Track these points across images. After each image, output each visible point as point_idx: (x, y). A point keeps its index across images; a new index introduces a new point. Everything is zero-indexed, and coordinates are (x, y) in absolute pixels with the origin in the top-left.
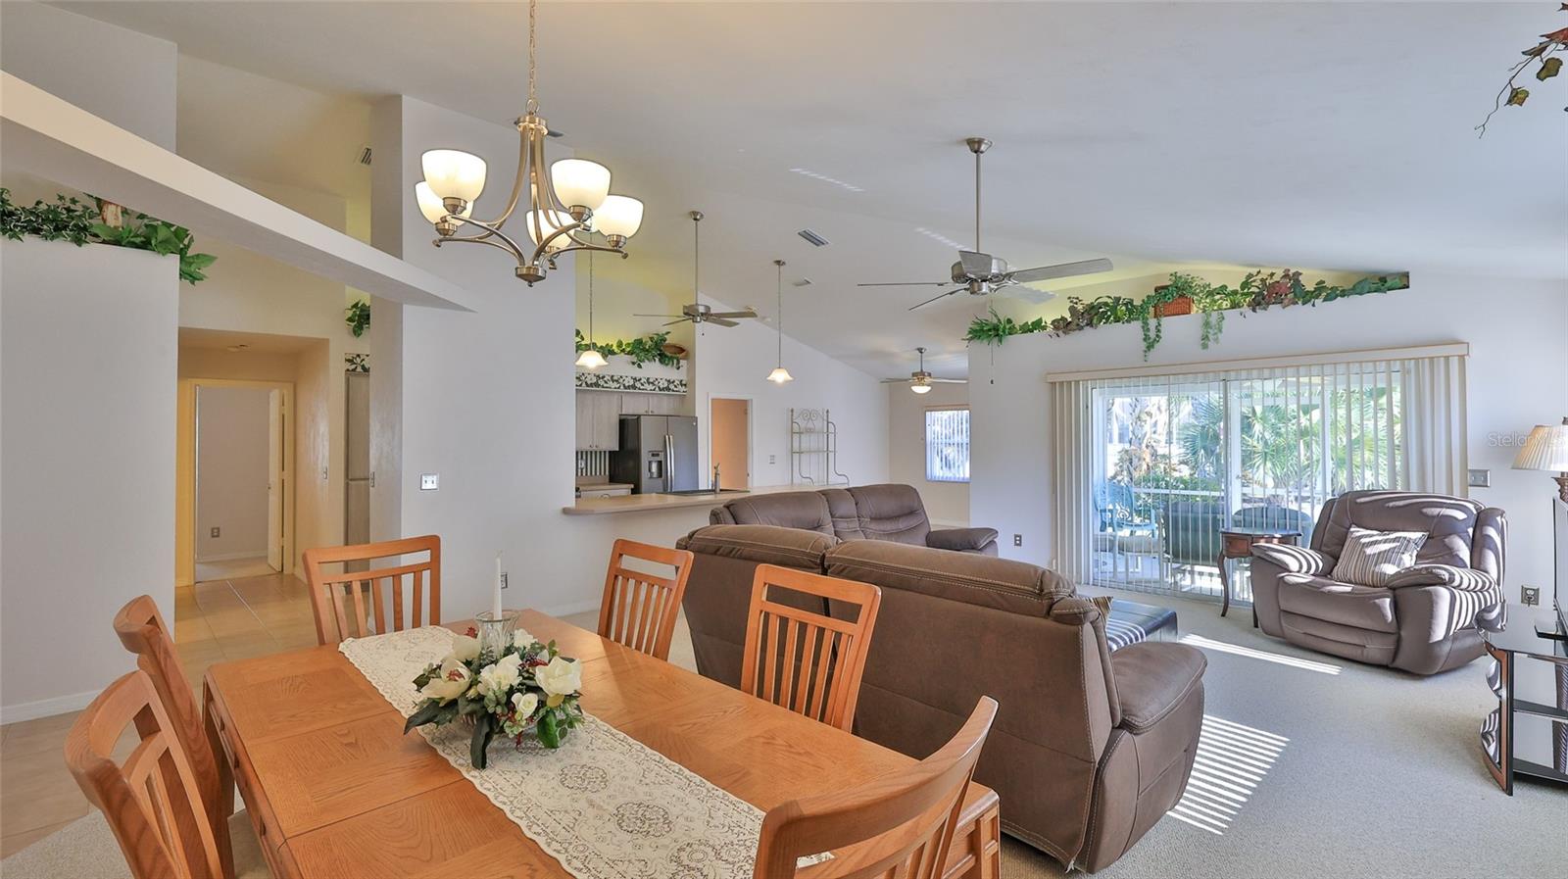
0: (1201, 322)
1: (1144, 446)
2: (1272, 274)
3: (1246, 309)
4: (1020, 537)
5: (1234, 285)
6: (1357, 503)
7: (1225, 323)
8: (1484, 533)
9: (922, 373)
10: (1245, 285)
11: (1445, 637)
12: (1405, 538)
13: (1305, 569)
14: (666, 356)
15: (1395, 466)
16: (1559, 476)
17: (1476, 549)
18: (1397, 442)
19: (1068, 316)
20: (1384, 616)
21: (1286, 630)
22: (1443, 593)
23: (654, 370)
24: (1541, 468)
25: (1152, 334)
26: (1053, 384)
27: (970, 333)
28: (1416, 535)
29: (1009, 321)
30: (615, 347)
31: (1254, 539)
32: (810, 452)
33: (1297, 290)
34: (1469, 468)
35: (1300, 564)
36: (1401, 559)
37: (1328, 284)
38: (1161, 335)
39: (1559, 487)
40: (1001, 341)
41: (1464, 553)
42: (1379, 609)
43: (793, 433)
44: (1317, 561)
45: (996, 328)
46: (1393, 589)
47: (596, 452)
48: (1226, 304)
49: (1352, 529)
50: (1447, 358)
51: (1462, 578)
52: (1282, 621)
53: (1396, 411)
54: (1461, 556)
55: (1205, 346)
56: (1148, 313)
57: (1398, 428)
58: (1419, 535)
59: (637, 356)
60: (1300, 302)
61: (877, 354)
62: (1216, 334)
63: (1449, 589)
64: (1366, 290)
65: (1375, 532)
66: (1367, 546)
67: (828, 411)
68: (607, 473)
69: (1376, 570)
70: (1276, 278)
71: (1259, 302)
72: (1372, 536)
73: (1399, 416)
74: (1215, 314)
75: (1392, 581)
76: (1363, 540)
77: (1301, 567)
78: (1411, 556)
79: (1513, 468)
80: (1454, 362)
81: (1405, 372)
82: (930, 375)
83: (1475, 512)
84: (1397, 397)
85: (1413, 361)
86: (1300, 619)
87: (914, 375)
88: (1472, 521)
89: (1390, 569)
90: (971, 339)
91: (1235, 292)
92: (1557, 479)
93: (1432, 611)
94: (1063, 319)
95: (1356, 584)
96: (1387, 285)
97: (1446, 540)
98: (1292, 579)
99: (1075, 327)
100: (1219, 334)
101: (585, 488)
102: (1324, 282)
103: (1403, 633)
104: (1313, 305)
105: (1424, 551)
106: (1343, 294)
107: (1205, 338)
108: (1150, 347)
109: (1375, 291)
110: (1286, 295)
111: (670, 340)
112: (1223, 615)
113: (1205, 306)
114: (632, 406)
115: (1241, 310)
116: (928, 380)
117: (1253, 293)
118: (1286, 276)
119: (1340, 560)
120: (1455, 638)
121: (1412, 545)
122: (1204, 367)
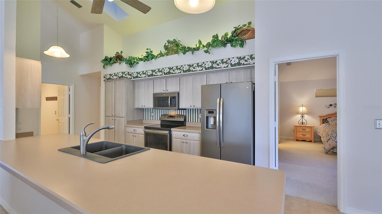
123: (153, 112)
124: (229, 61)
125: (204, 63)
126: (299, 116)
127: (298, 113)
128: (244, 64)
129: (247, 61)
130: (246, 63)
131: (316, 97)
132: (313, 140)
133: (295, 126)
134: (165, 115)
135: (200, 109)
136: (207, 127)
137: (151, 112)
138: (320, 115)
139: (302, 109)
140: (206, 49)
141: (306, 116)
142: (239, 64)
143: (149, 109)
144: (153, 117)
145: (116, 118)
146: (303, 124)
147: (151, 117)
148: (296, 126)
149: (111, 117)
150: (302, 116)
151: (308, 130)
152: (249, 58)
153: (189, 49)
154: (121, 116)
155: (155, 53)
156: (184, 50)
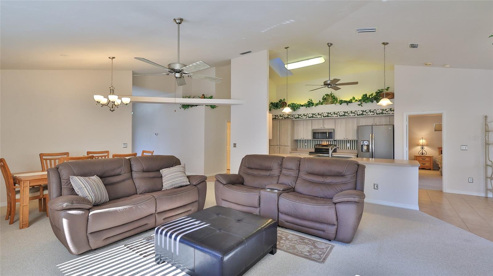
30: (352, 100)
43: (486, 132)
123: (306, 142)
124: (375, 111)
125: (356, 111)
126: (419, 148)
127: (418, 145)
128: (385, 114)
129: (388, 112)
130: (387, 113)
131: (435, 131)
132: (432, 168)
133: (415, 156)
134: (319, 145)
135: (357, 141)
136: (362, 151)
137: (305, 142)
138: (439, 147)
139: (422, 142)
140: (359, 103)
141: (426, 148)
142: (382, 113)
143: (307, 140)
144: (306, 146)
145: (280, 147)
146: (422, 154)
147: (305, 146)
148: (417, 156)
149: (277, 146)
150: (422, 148)
151: (427, 159)
152: (389, 110)
153: (345, 102)
154: (286, 145)
155: (315, 102)
156: (341, 102)
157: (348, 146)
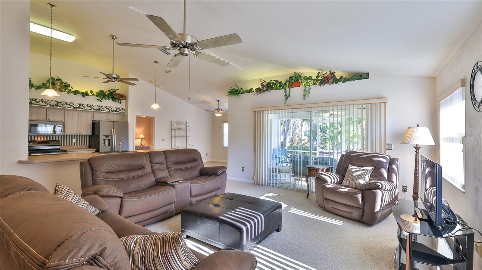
0: (303, 90)
1: (296, 136)
2: (326, 73)
3: (318, 85)
4: (244, 168)
5: (314, 77)
6: (351, 156)
7: (311, 90)
8: (392, 167)
9: (219, 109)
10: (317, 77)
11: (380, 210)
12: (366, 169)
13: (333, 182)
14: (115, 98)
15: (363, 143)
16: (416, 146)
17: (390, 174)
18: (364, 136)
19: (260, 87)
20: (359, 201)
21: (325, 205)
22: (379, 192)
23: (108, 103)
24: (410, 143)
25: (287, 94)
26: (255, 112)
27: (228, 93)
28: (370, 168)
29: (242, 89)
30: (89, 93)
31: (318, 169)
32: (179, 137)
33: (334, 79)
34: (387, 143)
35: (331, 180)
36: (365, 177)
37: (344, 77)
38: (290, 94)
39: (415, 150)
40: (238, 96)
41: (386, 175)
42: (357, 199)
43: (172, 130)
44: (337, 178)
45: (236, 91)
46: (362, 191)
47: (80, 136)
48: (311, 83)
49: (349, 166)
50: (380, 103)
51: (385, 186)
52: (324, 202)
53: (364, 127)
54: (385, 176)
55: (304, 99)
56: (286, 86)
57: (365, 132)
58: (371, 168)
59: (100, 96)
60: (335, 83)
61: (205, 102)
62: (308, 94)
63: (381, 191)
64: (355, 79)
65: (357, 167)
66: (354, 173)
67: (187, 122)
68: (88, 144)
69: (357, 182)
70: (328, 74)
71: (322, 83)
72: (355, 168)
73: (365, 129)
74: (308, 87)
75: (362, 188)
76: (353, 170)
77: (332, 181)
78: (368, 177)
79: (401, 143)
80: (383, 105)
81: (367, 109)
82: (221, 110)
83: (389, 159)
84: (364, 123)
85: (370, 105)
86: (331, 202)
87: (216, 109)
88: (388, 163)
89: (362, 182)
90: (229, 95)
91: (315, 80)
92: (415, 147)
93: (375, 200)
94: (259, 88)
95: (350, 187)
96: (362, 77)
97: (380, 170)
98: (328, 186)
99: (263, 91)
100: (309, 94)
101: (70, 150)
102: (343, 76)
103: (365, 208)
104: (339, 84)
105: (373, 174)
106: (348, 80)
107: (304, 95)
108: (287, 99)
109: (358, 79)
110: (330, 80)
111: (118, 92)
112: (307, 198)
113: (305, 84)
114: (97, 117)
115: (316, 85)
116: (221, 111)
117: (320, 80)
118: (330, 73)
119: (345, 178)
120: (383, 210)
121: (369, 172)
122: (304, 106)
125: (92, 105)
128: (119, 112)
142: (116, 111)
152: (121, 109)
156: (76, 93)
157: (73, 141)
